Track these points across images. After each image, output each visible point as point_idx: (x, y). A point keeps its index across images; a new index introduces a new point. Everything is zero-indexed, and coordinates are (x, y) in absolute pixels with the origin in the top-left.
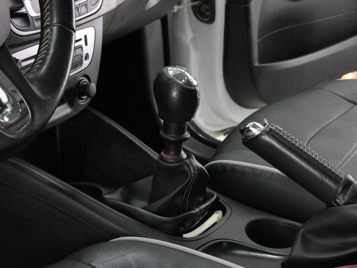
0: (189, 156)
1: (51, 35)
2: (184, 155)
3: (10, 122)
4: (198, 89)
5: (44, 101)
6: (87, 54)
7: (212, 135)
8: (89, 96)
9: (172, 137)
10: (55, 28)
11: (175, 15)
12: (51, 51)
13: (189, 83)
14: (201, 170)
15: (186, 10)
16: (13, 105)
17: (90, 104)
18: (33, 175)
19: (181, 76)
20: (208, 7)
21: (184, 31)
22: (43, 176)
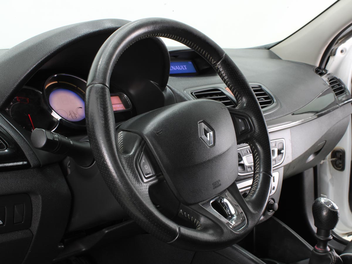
0: (331, 250)
1: (259, 178)
2: (328, 249)
3: (236, 224)
4: (338, 211)
5: (253, 214)
6: (274, 187)
7: (341, 236)
8: (274, 210)
9: (322, 238)
10: (261, 174)
11: (321, 165)
12: (259, 187)
13: (333, 207)
14: (338, 258)
15: (327, 163)
16: (237, 216)
17: (274, 215)
18: (241, 253)
19: (328, 203)
20: (340, 162)
21: (326, 174)
22: (247, 254)
